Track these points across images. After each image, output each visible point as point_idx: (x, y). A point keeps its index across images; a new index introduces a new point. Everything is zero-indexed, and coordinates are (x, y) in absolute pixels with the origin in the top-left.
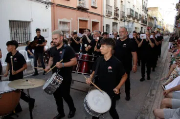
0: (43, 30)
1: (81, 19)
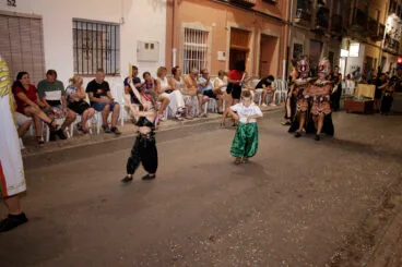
0: (147, 45)
1: (236, 26)
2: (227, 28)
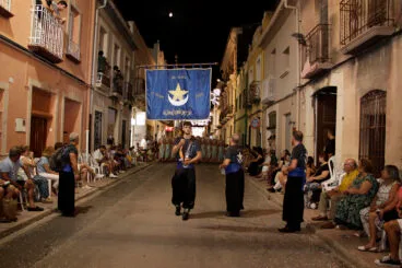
2: (27, 88)
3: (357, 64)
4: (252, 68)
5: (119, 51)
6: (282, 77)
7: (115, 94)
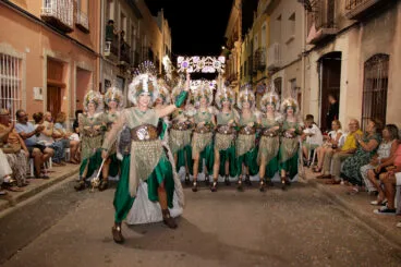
1: (52, 55)
2: (42, 57)
3: (362, 29)
4: (257, 35)
5: (125, 20)
6: (288, 43)
7: (123, 62)
